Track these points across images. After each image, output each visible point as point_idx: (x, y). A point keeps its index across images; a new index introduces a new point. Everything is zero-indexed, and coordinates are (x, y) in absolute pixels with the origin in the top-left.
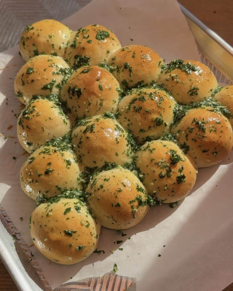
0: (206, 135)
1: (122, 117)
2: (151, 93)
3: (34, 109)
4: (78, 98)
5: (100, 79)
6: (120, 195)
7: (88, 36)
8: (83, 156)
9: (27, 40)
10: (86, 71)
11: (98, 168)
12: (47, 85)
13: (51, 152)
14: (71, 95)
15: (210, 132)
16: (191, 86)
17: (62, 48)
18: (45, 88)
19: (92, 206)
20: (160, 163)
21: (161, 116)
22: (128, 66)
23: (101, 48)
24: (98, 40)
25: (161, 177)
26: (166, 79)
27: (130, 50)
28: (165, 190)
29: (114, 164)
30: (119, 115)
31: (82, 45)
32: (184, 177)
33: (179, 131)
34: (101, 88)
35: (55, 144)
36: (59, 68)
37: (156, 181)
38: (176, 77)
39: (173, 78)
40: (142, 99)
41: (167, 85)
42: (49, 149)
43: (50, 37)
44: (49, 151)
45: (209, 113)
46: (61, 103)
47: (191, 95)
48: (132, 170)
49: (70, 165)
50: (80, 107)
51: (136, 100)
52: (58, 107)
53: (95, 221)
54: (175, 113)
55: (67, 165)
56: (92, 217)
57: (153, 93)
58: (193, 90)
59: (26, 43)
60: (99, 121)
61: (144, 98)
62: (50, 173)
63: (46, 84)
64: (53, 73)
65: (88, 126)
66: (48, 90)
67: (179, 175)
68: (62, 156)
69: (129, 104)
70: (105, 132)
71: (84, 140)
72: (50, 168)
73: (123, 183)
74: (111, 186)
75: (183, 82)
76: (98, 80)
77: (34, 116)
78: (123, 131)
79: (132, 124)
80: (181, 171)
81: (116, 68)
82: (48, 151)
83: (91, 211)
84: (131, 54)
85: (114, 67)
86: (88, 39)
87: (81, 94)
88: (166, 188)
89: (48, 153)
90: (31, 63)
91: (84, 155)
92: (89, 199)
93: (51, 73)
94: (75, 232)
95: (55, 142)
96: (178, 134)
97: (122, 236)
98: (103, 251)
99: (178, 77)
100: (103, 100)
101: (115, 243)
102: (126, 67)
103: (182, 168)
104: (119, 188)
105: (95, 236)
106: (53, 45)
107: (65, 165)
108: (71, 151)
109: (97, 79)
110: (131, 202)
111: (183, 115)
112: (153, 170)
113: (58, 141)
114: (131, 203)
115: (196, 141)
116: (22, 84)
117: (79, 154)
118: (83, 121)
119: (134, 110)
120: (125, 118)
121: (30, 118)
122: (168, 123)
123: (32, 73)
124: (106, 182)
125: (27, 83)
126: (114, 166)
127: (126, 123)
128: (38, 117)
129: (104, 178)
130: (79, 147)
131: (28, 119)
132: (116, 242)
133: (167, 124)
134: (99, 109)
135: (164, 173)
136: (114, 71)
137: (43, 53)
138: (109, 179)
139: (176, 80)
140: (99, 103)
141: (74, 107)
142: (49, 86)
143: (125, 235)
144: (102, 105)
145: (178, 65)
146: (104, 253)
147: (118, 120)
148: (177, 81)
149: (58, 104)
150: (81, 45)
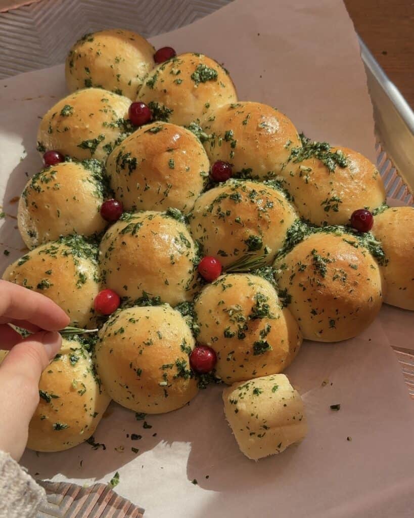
0: (324, 283)
1: (195, 223)
2: (254, 191)
3: (52, 177)
4: (129, 174)
5: (175, 149)
6: (147, 351)
7: (179, 72)
8: (109, 273)
9: (77, 58)
10: (154, 129)
11: (130, 300)
12: (87, 143)
13: (59, 253)
14: (119, 167)
15: (334, 279)
16: (329, 194)
17: (132, 83)
18: (84, 145)
19: (100, 361)
20: (231, 311)
21: (261, 234)
22: (229, 137)
23: (197, 97)
24: (193, 82)
25: (227, 335)
26: (291, 172)
27: (242, 111)
28: (228, 359)
29: (157, 299)
30: (192, 218)
31: (164, 86)
32: (266, 345)
33: (283, 267)
34: (171, 165)
35: (72, 242)
36: (117, 116)
37: (216, 340)
38: (306, 172)
39: (301, 174)
40: (235, 198)
41: (289, 184)
42: (57, 248)
43: (117, 61)
44: (56, 251)
45: (344, 246)
46: (102, 178)
47: (327, 209)
48: (184, 315)
49: (83, 282)
50: (129, 190)
51: (225, 197)
52: (95, 182)
53: (100, 387)
54: (289, 235)
55: (78, 283)
56: (95, 381)
57: (257, 191)
58: (331, 200)
59: (75, 65)
60: (153, 219)
61: (238, 197)
62: (45, 289)
63: (87, 140)
64: (104, 123)
65: (131, 224)
66: (88, 151)
67: (259, 339)
68: (75, 264)
69: (212, 203)
70: (154, 240)
71: (117, 245)
72: (46, 280)
73: (158, 332)
74: (136, 333)
75: (317, 184)
76: (169, 150)
77: (48, 188)
78: (189, 246)
79: (208, 238)
80: (264, 334)
81: (210, 136)
82: (54, 251)
83: (95, 370)
84: (242, 118)
85: (208, 135)
86: (177, 78)
87: (135, 168)
88: (230, 357)
89: (53, 255)
90: (74, 98)
91: (111, 272)
92: (97, 348)
93: (100, 123)
94: (56, 397)
95: (73, 240)
96: (280, 271)
97: (142, 428)
98: (103, 445)
99: (311, 173)
100: (171, 186)
101: (128, 436)
102: (227, 137)
103: (268, 330)
104: (150, 338)
105: (93, 414)
106: (118, 76)
107: (75, 281)
108: (94, 261)
109: (168, 148)
110: (164, 367)
111: (299, 239)
112: (216, 321)
113: (78, 240)
114: (163, 369)
115: (304, 289)
116: (48, 132)
117: (105, 268)
118: (128, 215)
119: (217, 213)
120: (200, 225)
121: (42, 190)
122: (270, 248)
123: (68, 115)
124: (130, 324)
125: (58, 131)
126: (156, 302)
127: (200, 234)
128: (55, 192)
129: (131, 317)
130: (106, 256)
131: (37, 192)
132: (130, 436)
133: (269, 250)
134: (161, 201)
135: (233, 330)
136: (207, 142)
137: (100, 86)
138: (137, 320)
139: (305, 177)
140: (162, 191)
141: (120, 188)
142: (90, 145)
143: (150, 427)
144: (167, 196)
145: (318, 151)
146: (104, 449)
147: (189, 226)
148: (307, 180)
149: (96, 178)
150: (163, 84)
